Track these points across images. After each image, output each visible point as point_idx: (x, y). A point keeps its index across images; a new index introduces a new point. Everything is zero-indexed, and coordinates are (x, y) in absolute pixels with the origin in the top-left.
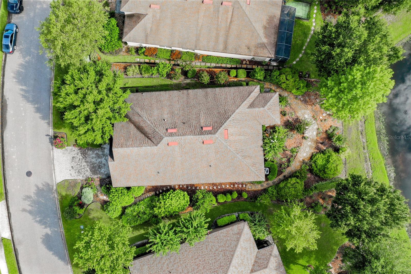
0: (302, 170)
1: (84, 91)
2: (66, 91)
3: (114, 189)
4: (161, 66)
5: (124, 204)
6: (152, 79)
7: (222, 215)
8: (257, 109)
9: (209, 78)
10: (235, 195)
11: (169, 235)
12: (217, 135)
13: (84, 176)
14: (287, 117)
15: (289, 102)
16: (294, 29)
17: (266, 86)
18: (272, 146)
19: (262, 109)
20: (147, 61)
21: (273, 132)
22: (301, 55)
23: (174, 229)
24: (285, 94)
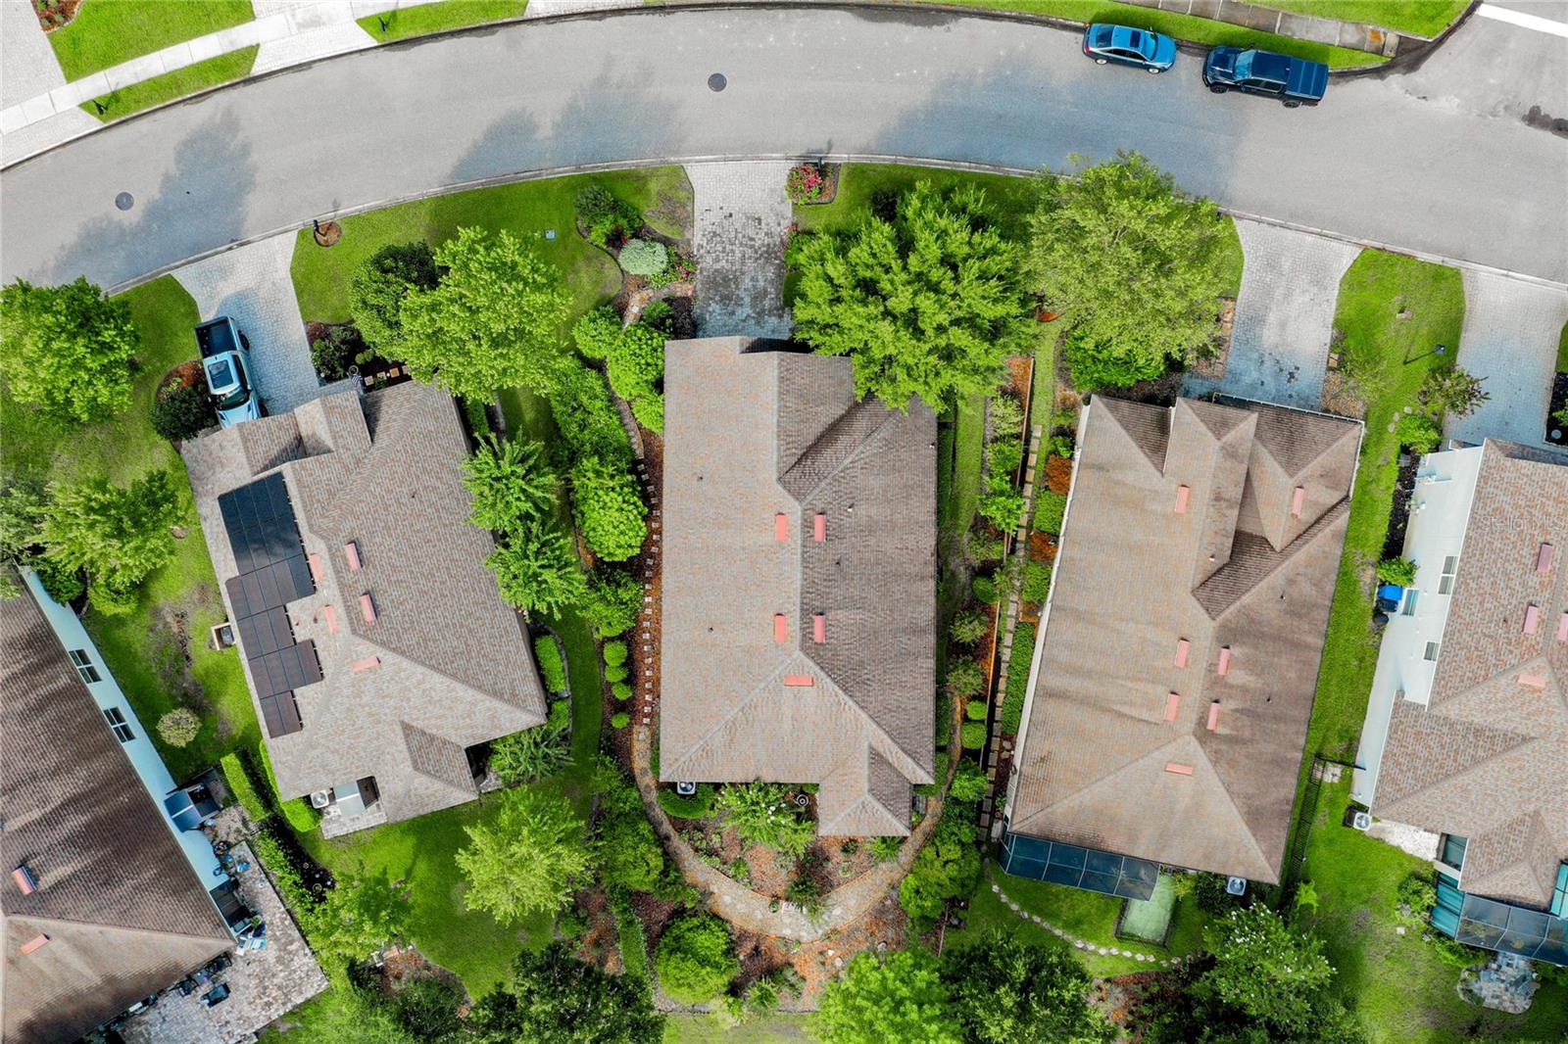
0: (684, 889)
1: (948, 285)
2: (951, 232)
3: (661, 343)
4: (1012, 504)
5: (612, 371)
6: (977, 469)
7: (566, 649)
8: (867, 773)
9: (968, 640)
10: (622, 693)
11: (518, 499)
12: (798, 655)
13: (702, 251)
14: (837, 856)
15: (883, 866)
16: (1093, 893)
17: (932, 800)
18: (757, 808)
19: (866, 786)
20: (1033, 460)
21: (799, 815)
22: (1015, 907)
23: (537, 515)
24: (906, 854)
